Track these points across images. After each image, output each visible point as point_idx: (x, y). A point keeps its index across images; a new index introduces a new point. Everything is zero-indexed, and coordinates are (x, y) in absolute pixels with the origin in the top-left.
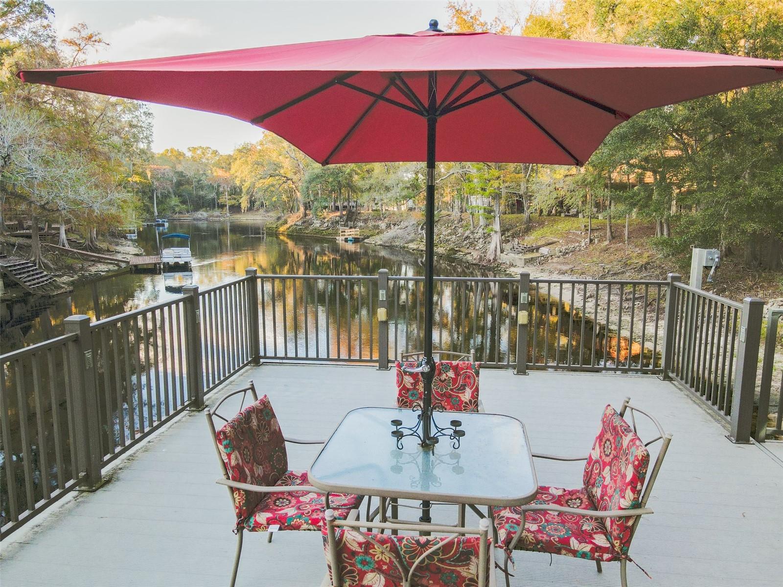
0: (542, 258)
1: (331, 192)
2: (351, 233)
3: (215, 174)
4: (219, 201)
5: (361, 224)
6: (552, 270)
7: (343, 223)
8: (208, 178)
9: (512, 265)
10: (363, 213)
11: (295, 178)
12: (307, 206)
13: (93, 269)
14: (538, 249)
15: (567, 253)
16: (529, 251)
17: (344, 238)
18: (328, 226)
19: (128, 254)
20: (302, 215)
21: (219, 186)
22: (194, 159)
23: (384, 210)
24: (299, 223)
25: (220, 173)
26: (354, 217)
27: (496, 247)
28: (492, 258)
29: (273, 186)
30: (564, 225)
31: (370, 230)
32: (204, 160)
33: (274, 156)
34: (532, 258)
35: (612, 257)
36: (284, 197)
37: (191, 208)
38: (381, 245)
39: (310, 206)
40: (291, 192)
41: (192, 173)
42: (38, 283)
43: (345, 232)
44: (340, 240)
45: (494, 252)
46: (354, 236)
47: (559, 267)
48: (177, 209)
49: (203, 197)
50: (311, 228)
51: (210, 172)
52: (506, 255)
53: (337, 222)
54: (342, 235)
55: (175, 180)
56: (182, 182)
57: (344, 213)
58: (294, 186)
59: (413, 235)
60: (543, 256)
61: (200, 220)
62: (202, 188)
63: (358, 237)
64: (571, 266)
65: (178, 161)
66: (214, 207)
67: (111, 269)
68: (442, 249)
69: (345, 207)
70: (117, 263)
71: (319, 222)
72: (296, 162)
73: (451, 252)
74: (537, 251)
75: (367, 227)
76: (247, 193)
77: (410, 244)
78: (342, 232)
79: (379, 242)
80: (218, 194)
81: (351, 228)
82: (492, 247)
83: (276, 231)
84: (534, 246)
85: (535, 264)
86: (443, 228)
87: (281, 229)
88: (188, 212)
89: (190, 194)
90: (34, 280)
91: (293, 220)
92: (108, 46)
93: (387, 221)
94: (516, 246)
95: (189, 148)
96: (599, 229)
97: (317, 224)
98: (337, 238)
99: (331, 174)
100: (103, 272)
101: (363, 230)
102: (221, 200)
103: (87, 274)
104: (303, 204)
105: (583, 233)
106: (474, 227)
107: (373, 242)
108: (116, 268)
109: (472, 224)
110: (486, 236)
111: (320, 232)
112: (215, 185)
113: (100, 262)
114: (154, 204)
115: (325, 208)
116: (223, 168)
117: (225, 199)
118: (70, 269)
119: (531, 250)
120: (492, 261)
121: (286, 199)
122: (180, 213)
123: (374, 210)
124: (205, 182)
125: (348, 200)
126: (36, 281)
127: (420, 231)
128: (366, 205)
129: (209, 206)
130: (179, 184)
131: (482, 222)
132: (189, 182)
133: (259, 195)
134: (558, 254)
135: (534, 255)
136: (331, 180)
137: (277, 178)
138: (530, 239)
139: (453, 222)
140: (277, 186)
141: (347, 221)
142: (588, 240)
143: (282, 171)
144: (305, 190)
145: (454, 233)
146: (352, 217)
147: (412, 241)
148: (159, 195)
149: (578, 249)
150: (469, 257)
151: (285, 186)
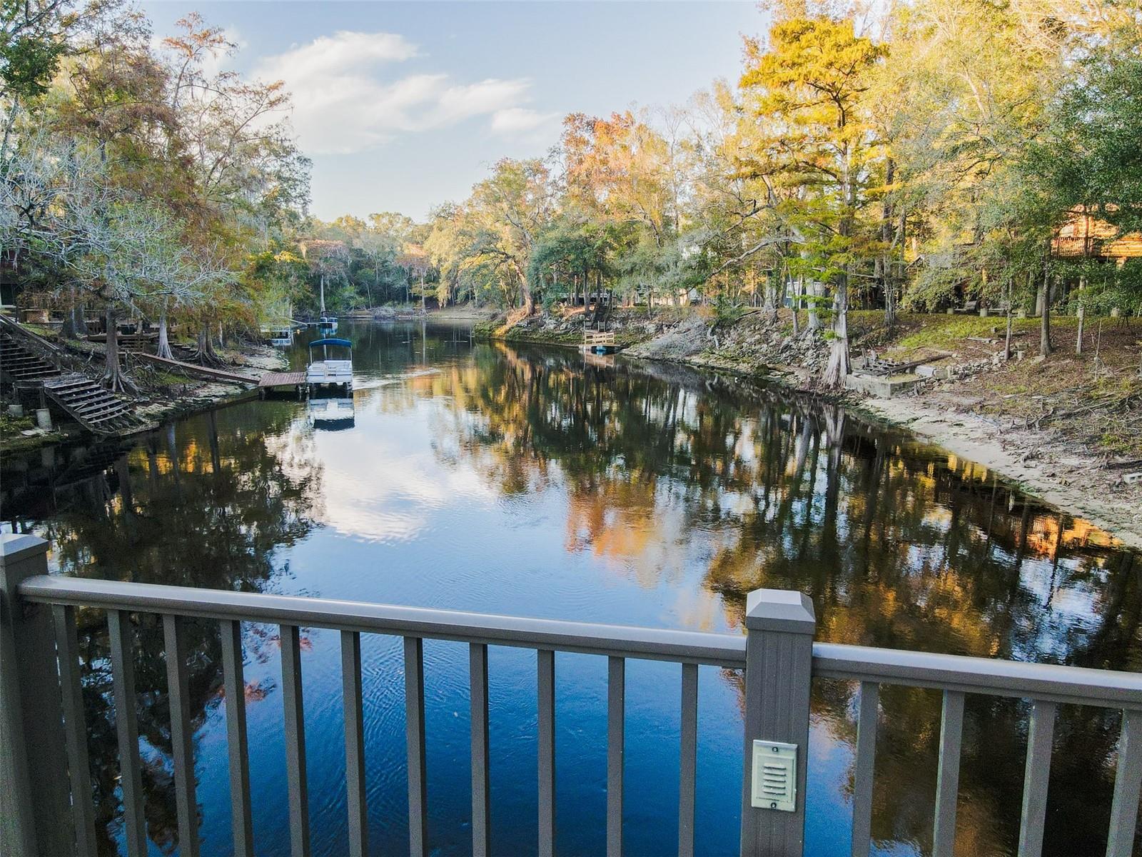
0: (923, 384)
1: (572, 276)
2: (602, 339)
3: (406, 252)
4: (412, 291)
5: (617, 325)
6: (943, 404)
7: (589, 324)
8: (396, 257)
9: (867, 395)
10: (619, 308)
11: (519, 255)
12: (536, 298)
13: (202, 393)
14: (913, 368)
15: (967, 375)
16: (897, 371)
17: (590, 346)
18: (566, 328)
19: (265, 368)
20: (528, 312)
21: (411, 269)
22: (377, 232)
23: (652, 303)
24: (524, 324)
25: (412, 250)
26: (606, 315)
27: (839, 364)
28: (831, 381)
29: (485, 266)
30: (956, 328)
31: (631, 335)
32: (392, 233)
33: (488, 223)
34: (904, 384)
35: (1056, 384)
36: (502, 283)
37: (371, 300)
38: (647, 358)
39: (540, 298)
40: (512, 277)
41: (375, 251)
42: (105, 416)
43: (592, 337)
44: (584, 349)
45: (835, 372)
46: (606, 344)
47: (955, 399)
48: (353, 303)
49: (389, 286)
50: (542, 330)
51: (399, 248)
52: (857, 376)
53: (581, 322)
54: (587, 342)
55: (350, 262)
56: (359, 264)
57: (592, 308)
58: (517, 268)
59: (698, 342)
60: (924, 380)
61: (384, 318)
62: (388, 272)
63: (612, 345)
64: (978, 399)
65: (356, 235)
66: (404, 300)
67: (231, 393)
68: (745, 365)
69: (593, 300)
70: (242, 383)
71: (553, 321)
72: (521, 231)
73: (762, 370)
74: (912, 371)
75: (626, 330)
76: (448, 278)
77: (694, 357)
78: (588, 337)
79: (645, 354)
80: (410, 281)
81: (602, 331)
82: (832, 362)
83: (490, 335)
84: (907, 362)
85: (910, 394)
86: (747, 332)
87: (499, 332)
88: (368, 307)
89: (372, 282)
90: (98, 410)
91: (516, 318)
92: (232, 49)
93: (657, 321)
94: (873, 364)
95: (371, 215)
96: (1023, 334)
97: (550, 324)
98: (580, 346)
99: (573, 248)
100: (217, 397)
101: (619, 335)
102: (415, 290)
103: (190, 400)
104: (531, 295)
105: (994, 342)
106: (799, 331)
107: (636, 354)
108: (239, 391)
109: (794, 324)
110: (820, 346)
111: (555, 337)
112: (406, 268)
113: (217, 381)
114: (320, 295)
115: (564, 301)
116: (418, 243)
117: (420, 288)
118: (165, 391)
119: (901, 370)
120: (831, 387)
121: (505, 288)
122: (357, 308)
123: (638, 305)
124: (393, 263)
125: (598, 289)
126: (102, 412)
127: (709, 337)
128: (624, 296)
129: (397, 299)
130: (357, 266)
131: (812, 322)
132: (370, 264)
133: (464, 281)
134: (950, 377)
135: (908, 378)
136: (572, 257)
137: (492, 255)
138: (899, 351)
139: (762, 323)
140: (492, 268)
141: (595, 321)
142: (1004, 353)
143: (499, 245)
144: (533, 272)
145: (766, 339)
146: (602, 314)
147: (696, 352)
148: (328, 283)
149: (986, 368)
150: (791, 380)
151: (504, 267)
